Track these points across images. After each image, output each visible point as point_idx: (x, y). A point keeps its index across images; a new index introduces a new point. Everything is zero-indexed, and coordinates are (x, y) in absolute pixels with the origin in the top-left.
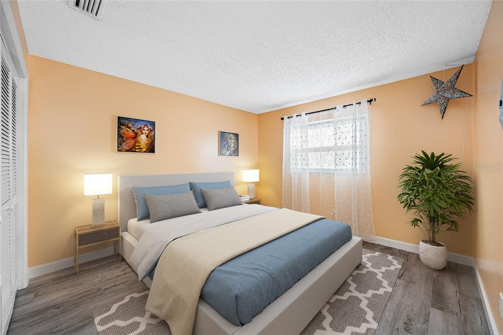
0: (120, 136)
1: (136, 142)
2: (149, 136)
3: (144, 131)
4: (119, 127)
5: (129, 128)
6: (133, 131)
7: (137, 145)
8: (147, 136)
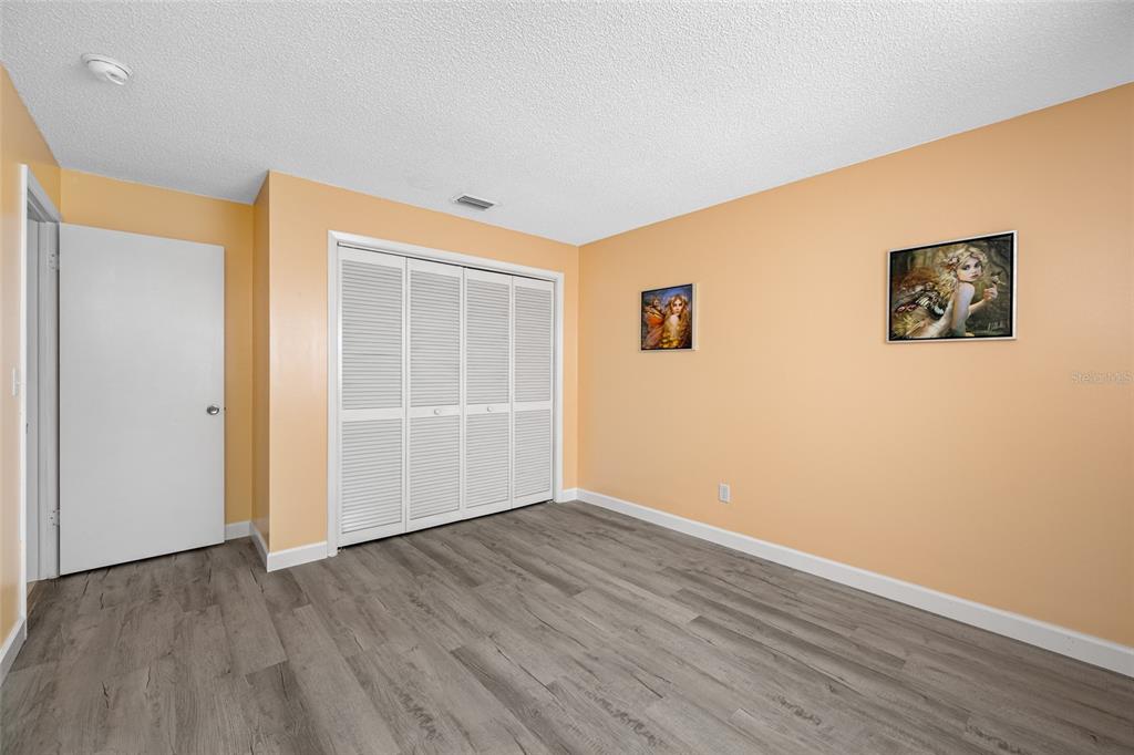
0: (644, 324)
1: (663, 332)
2: (683, 316)
3: (675, 308)
4: (643, 310)
5: (654, 307)
6: (660, 311)
7: (664, 335)
8: (679, 317)
